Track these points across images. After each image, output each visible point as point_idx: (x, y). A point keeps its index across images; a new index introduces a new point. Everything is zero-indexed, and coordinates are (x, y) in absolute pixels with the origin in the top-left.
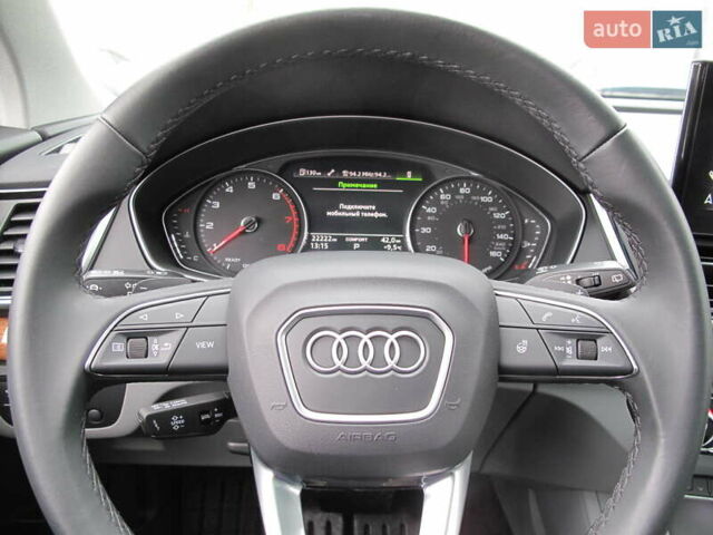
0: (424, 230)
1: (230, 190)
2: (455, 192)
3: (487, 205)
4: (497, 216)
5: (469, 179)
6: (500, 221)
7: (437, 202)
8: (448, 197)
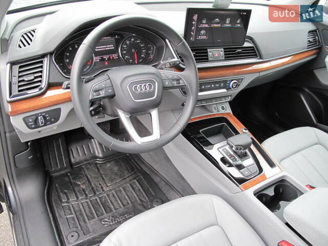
0: (124, 52)
1: (71, 49)
2: (130, 40)
3: (139, 43)
4: (142, 45)
5: (133, 37)
6: (142, 47)
7: (126, 44)
8: (129, 42)
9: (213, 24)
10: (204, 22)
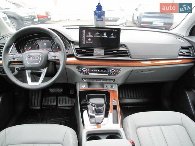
0: (53, 48)
1: (28, 43)
7: (55, 44)
9: (95, 35)
10: (90, 34)
